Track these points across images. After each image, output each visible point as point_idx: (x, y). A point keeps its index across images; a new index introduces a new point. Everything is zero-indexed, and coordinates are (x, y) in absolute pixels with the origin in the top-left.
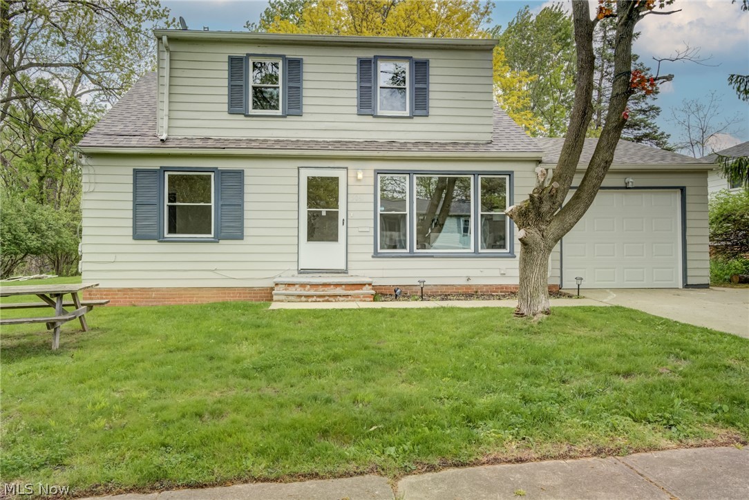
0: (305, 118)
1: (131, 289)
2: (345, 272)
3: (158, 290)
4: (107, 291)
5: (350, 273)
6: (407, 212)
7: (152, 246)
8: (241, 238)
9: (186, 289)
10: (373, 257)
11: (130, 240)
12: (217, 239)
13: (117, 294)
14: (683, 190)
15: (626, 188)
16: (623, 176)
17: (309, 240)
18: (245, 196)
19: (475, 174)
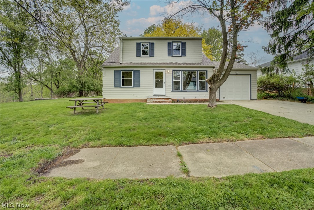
0: (155, 57)
1: (114, 99)
2: (164, 95)
3: (120, 99)
5: (166, 96)
6: (180, 80)
7: (118, 89)
8: (139, 87)
9: (126, 99)
10: (172, 92)
11: (113, 87)
12: (134, 87)
14: (250, 75)
15: (236, 74)
16: (235, 71)
17: (156, 87)
18: (140, 76)
19: (198, 71)
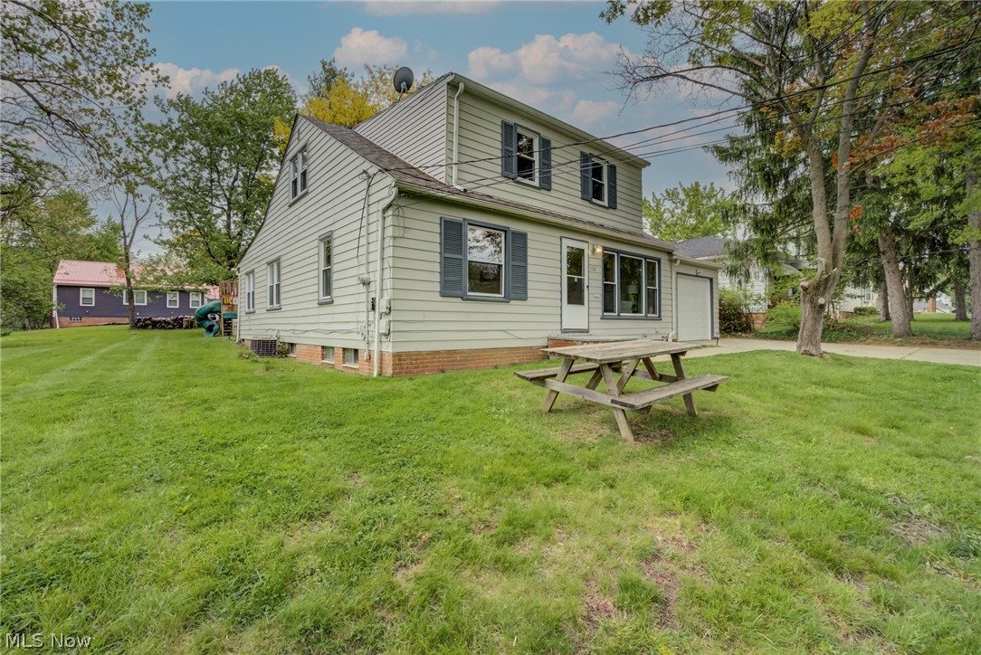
0: (552, 193)
1: (438, 352)
2: (587, 331)
3: (462, 352)
4: (417, 355)
5: (591, 332)
7: (456, 304)
8: (525, 299)
9: (484, 350)
10: (601, 319)
11: (437, 297)
12: (507, 299)
13: (425, 359)
14: (711, 280)
15: (697, 276)
16: (695, 268)
17: (569, 303)
18: (528, 258)
19: (646, 258)
